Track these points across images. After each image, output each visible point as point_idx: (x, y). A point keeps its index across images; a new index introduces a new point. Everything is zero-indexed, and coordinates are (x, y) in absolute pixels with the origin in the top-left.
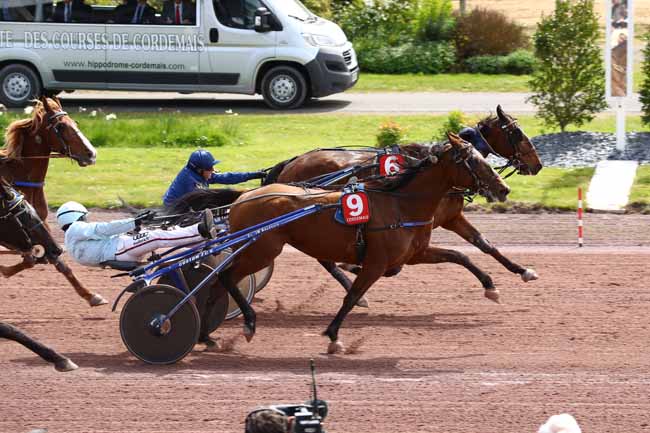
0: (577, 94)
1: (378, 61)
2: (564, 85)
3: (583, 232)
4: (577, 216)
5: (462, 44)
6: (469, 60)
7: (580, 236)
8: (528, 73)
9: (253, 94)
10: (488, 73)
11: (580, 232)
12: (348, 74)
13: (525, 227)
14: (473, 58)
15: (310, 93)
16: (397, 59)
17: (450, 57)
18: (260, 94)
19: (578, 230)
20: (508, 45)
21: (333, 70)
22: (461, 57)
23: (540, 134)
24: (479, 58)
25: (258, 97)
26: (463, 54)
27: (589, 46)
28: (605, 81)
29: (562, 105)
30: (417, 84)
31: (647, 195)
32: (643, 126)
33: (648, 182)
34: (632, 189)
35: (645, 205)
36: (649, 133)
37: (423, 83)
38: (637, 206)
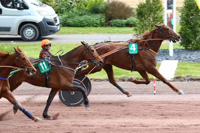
1: (74, 22)
3: (156, 89)
4: (153, 82)
5: (108, 15)
6: (111, 21)
7: (155, 90)
8: (134, 26)
9: (17, 36)
10: (118, 26)
11: (154, 88)
12: (56, 27)
13: (132, 87)
14: (113, 20)
16: (82, 21)
17: (103, 20)
18: (19, 35)
19: (153, 88)
20: (127, 15)
21: (50, 25)
22: (108, 20)
24: (115, 21)
25: (19, 36)
26: (108, 19)
27: (158, 14)
30: (90, 31)
31: (182, 74)
32: (180, 46)
33: (182, 68)
34: (176, 71)
35: (181, 78)
36: (183, 49)
37: (92, 31)
38: (177, 78)
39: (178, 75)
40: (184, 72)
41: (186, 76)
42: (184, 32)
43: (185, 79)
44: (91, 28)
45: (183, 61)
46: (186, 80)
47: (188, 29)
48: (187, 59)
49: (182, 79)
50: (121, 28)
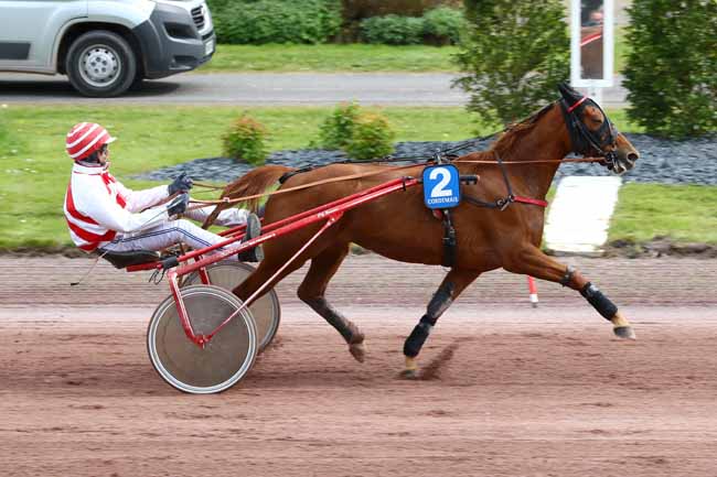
0: (529, 75)
2: (508, 62)
8: (453, 43)
9: (53, 74)
11: (532, 285)
12: (198, 42)
14: (369, 20)
15: (140, 73)
18: (63, 73)
21: (176, 36)
22: (352, 19)
23: (473, 136)
24: (379, 20)
25: (62, 78)
28: (569, 57)
29: (507, 91)
30: (283, 59)
31: (636, 229)
32: (628, 124)
33: (636, 208)
34: (611, 220)
35: (633, 244)
36: (637, 135)
37: (295, 59)
38: (620, 246)
39: (621, 235)
40: (645, 223)
41: (653, 235)
42: (645, 69)
43: (647, 251)
44: (288, 47)
45: (639, 180)
46: (651, 252)
47: (659, 61)
48: (655, 172)
49: (638, 248)
50: (401, 47)
